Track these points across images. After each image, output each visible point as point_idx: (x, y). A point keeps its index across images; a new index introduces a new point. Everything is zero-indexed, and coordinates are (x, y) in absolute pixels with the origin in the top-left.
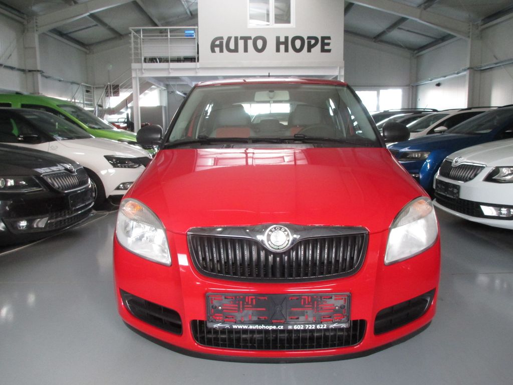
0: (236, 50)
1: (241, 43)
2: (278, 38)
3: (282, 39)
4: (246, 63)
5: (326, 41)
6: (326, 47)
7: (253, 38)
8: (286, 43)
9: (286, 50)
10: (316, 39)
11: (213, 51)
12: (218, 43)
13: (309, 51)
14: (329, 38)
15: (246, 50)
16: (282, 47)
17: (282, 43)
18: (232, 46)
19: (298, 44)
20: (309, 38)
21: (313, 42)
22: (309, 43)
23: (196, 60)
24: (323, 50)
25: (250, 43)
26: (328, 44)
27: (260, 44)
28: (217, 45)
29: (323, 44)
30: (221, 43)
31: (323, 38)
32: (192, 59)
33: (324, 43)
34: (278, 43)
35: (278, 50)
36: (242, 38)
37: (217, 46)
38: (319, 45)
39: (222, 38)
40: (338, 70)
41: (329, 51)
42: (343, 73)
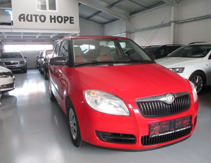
0: (31, 21)
1: (34, 18)
2: (51, 16)
3: (53, 17)
4: (36, 27)
5: (72, 19)
6: (72, 22)
7: (39, 16)
8: (54, 19)
9: (55, 22)
10: (67, 17)
11: (20, 20)
12: (22, 17)
13: (65, 22)
14: (73, 18)
15: (36, 21)
16: (53, 20)
17: (53, 19)
18: (29, 19)
19: (60, 19)
20: (64, 17)
21: (66, 19)
22: (65, 19)
23: (12, 25)
24: (71, 23)
25: (38, 18)
26: (73, 20)
27: (43, 18)
30: (24, 17)
31: (71, 18)
32: (9, 24)
34: (51, 19)
35: (51, 22)
36: (34, 15)
37: (22, 18)
38: (69, 20)
39: (24, 15)
40: (77, 31)
41: (73, 23)
42: (79, 32)
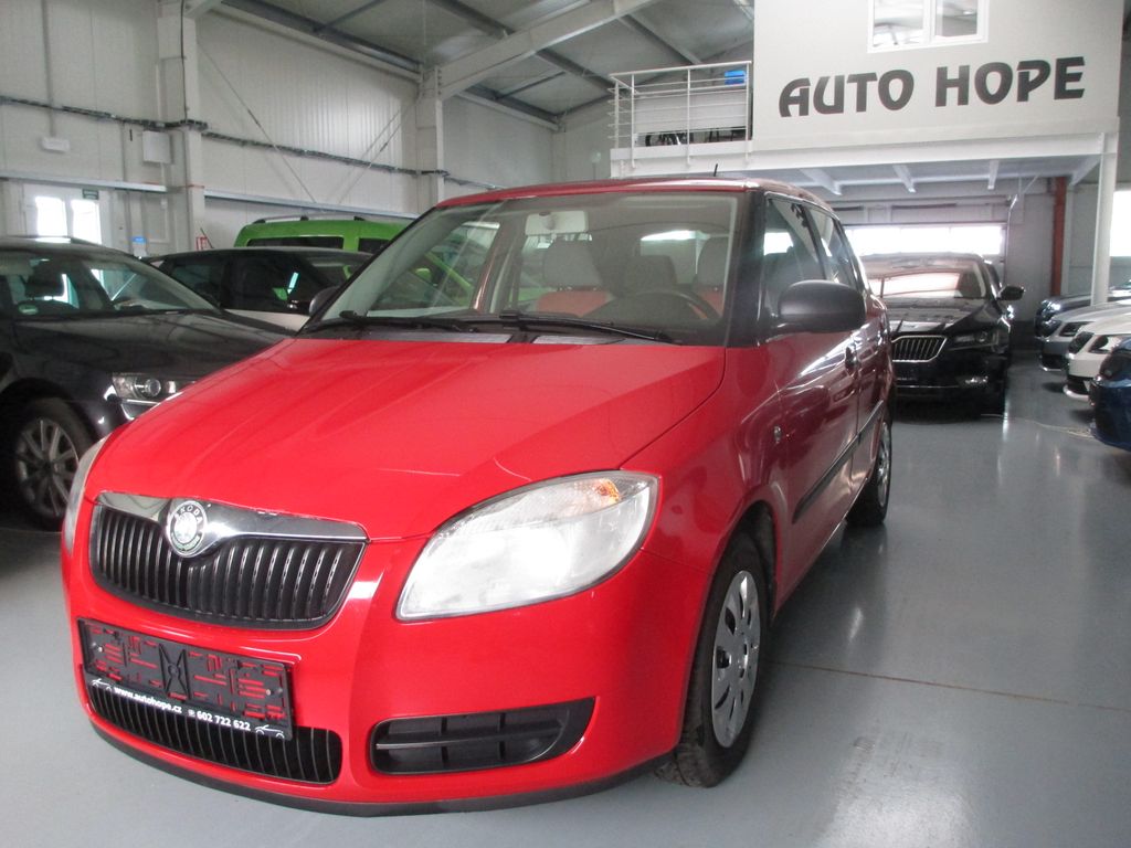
0: (838, 107)
1: (851, 91)
2: (942, 72)
3: (953, 74)
4: (860, 136)
5: (1071, 70)
6: (1070, 86)
7: (879, 77)
8: (962, 83)
11: (785, 112)
12: (796, 93)
13: (1023, 96)
14: (1079, 61)
15: (861, 106)
16: (952, 94)
17: (953, 83)
18: (829, 99)
19: (994, 82)
20: (1024, 65)
21: (1034, 74)
22: (1024, 77)
23: (747, 137)
24: (1061, 93)
25: (872, 88)
26: (1077, 77)
27: (896, 87)
28: (795, 98)
29: (1063, 78)
30: (805, 93)
31: (1063, 63)
32: (738, 134)
33: (1065, 76)
34: (943, 82)
35: (941, 100)
36: (853, 79)
37: (795, 100)
38: (1050, 83)
39: (805, 82)
40: (1101, 142)
41: (1078, 94)
42: (1114, 148)
